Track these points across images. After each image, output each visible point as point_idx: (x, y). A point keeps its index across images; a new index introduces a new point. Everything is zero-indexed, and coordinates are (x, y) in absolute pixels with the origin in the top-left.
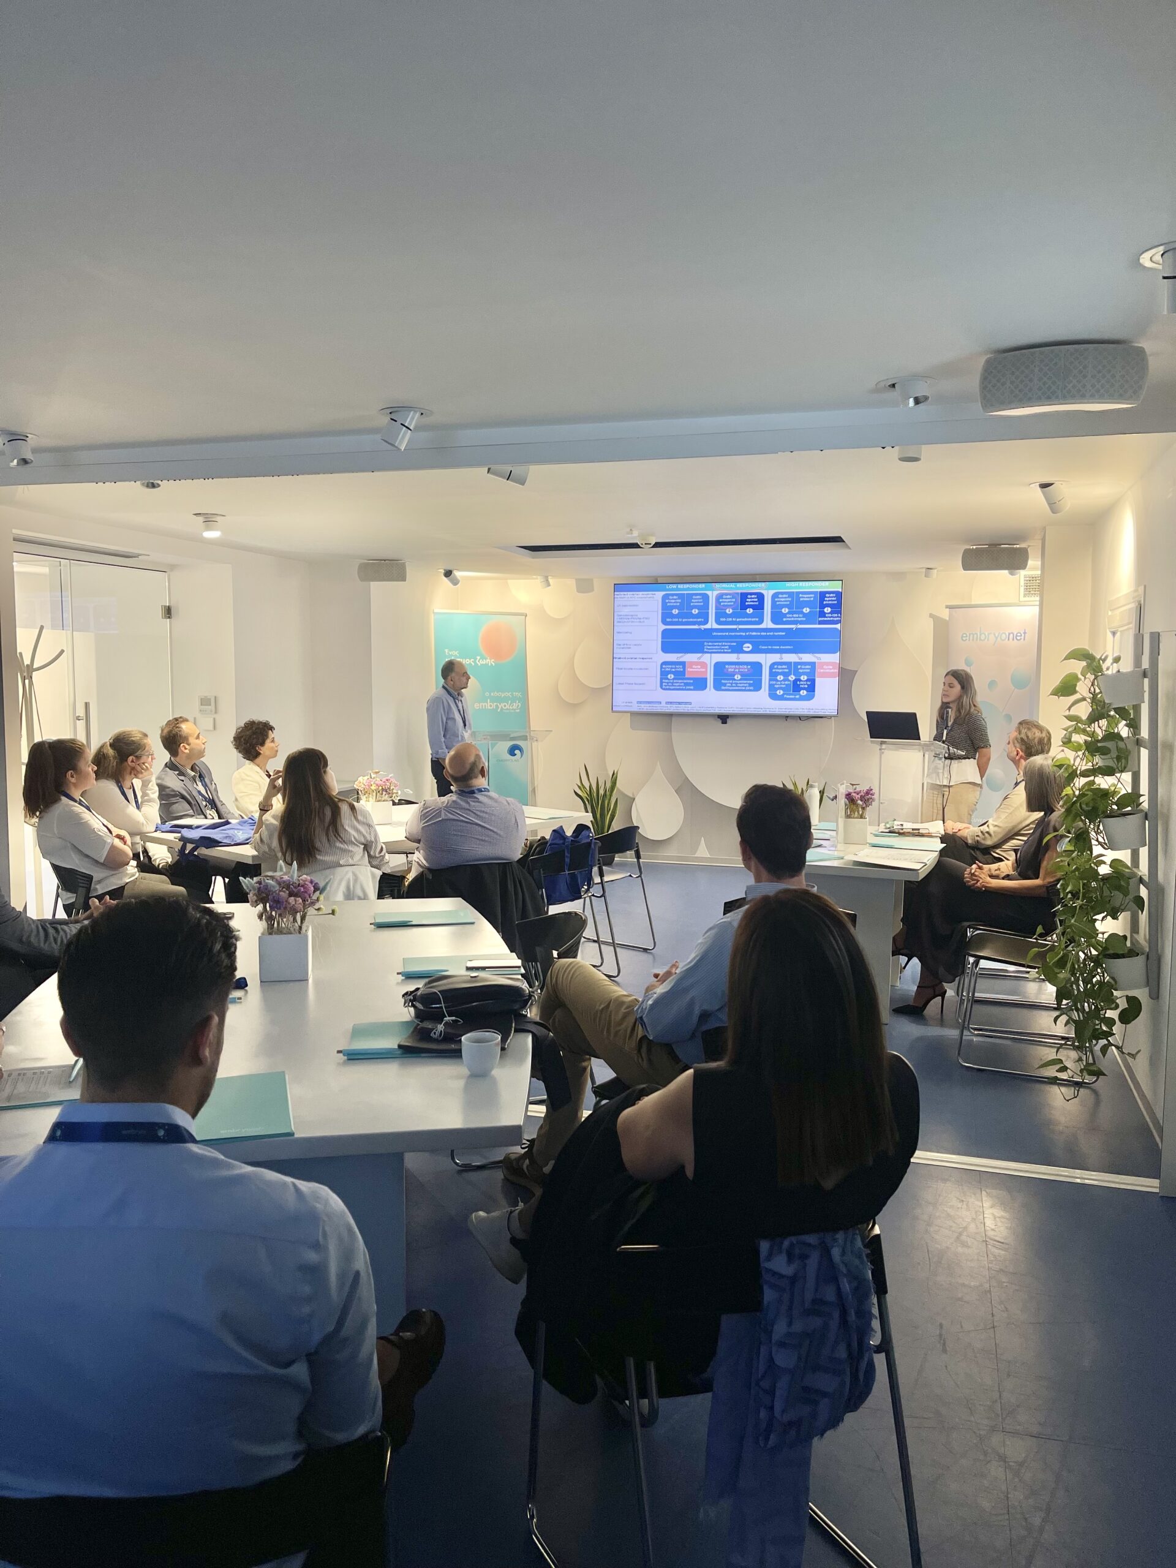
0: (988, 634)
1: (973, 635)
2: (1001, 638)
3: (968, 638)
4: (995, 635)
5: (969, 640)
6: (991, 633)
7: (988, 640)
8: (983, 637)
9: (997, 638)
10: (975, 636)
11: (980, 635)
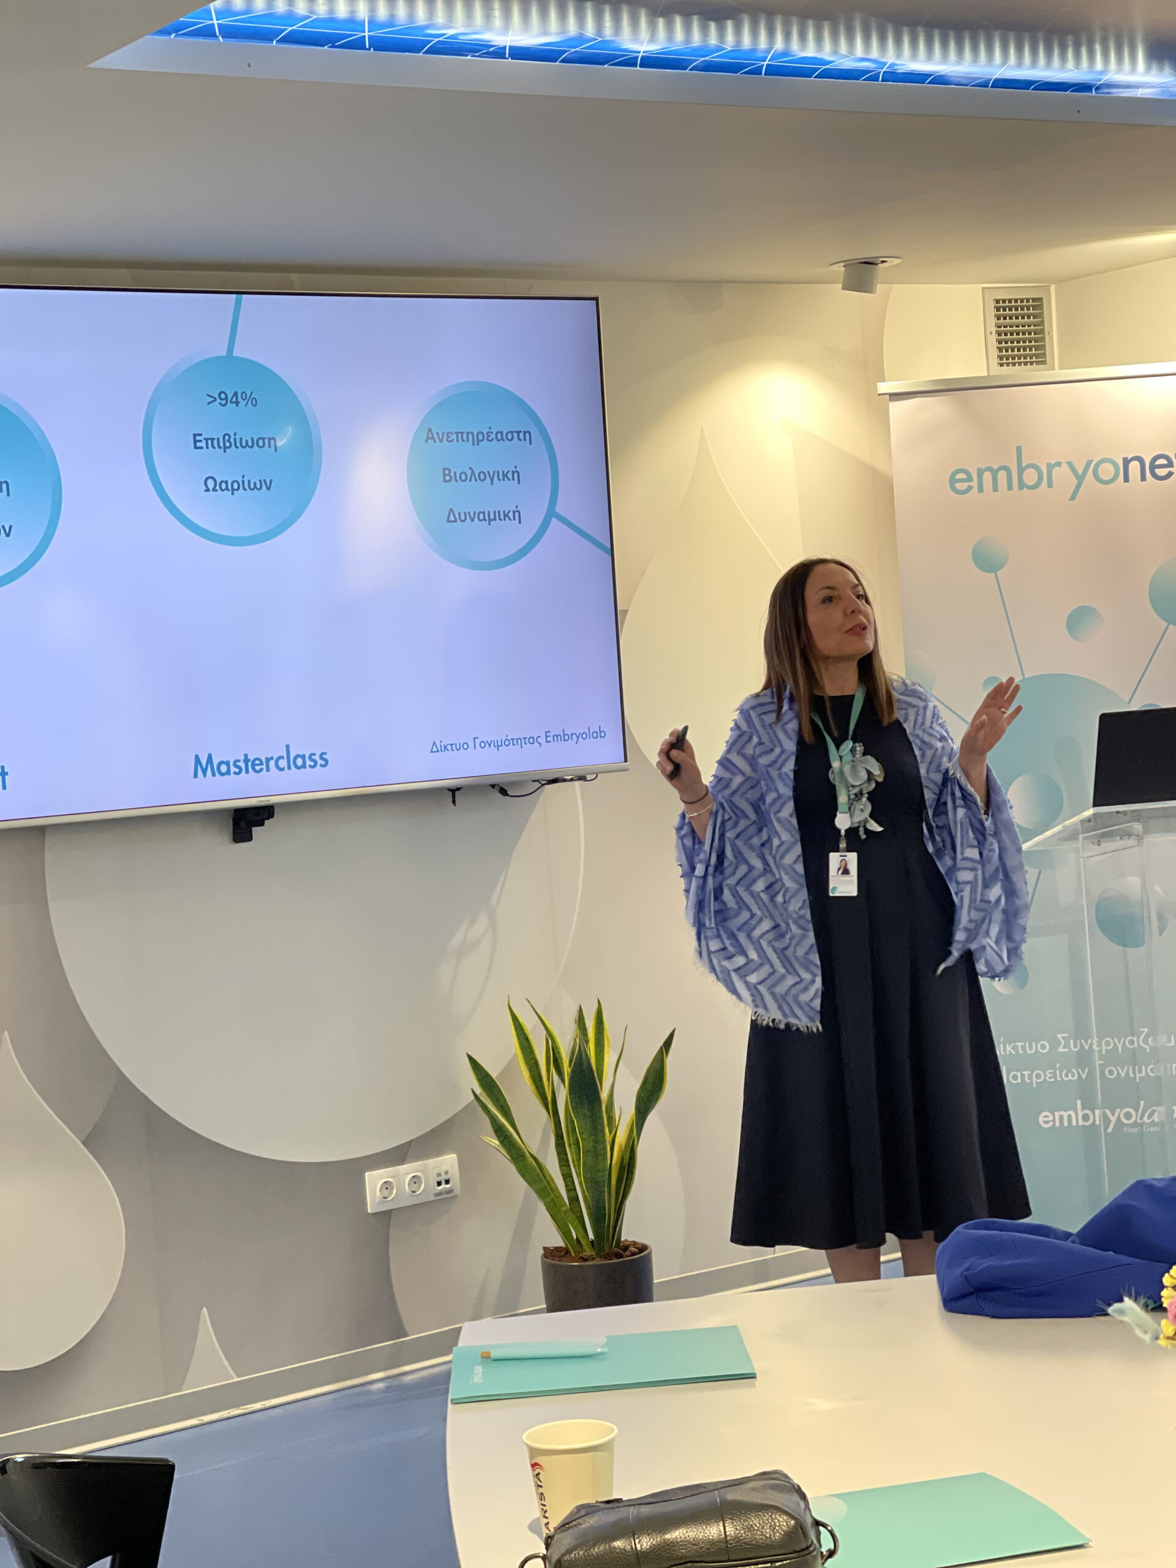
0: (1050, 467)
1: (994, 473)
2: (1096, 475)
3: (975, 484)
4: (1070, 464)
5: (981, 490)
6: (1058, 464)
7: (1050, 485)
8: (1030, 477)
9: (1080, 479)
10: (1002, 475)
11: (1021, 470)
